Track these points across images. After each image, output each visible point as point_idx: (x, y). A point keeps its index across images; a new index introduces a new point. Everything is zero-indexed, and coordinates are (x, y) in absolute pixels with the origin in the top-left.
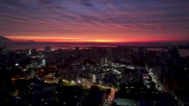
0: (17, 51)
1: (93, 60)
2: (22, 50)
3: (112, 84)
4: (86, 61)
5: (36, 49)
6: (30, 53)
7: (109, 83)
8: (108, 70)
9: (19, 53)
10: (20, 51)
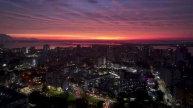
0: (14, 49)
1: (91, 59)
2: (19, 49)
3: (106, 93)
4: (83, 61)
5: (34, 47)
6: (27, 52)
7: (103, 92)
8: (105, 73)
9: (16, 51)
10: (17, 49)
